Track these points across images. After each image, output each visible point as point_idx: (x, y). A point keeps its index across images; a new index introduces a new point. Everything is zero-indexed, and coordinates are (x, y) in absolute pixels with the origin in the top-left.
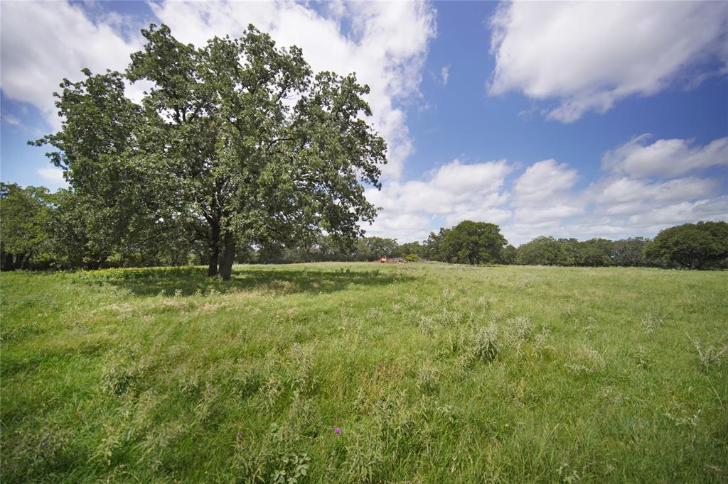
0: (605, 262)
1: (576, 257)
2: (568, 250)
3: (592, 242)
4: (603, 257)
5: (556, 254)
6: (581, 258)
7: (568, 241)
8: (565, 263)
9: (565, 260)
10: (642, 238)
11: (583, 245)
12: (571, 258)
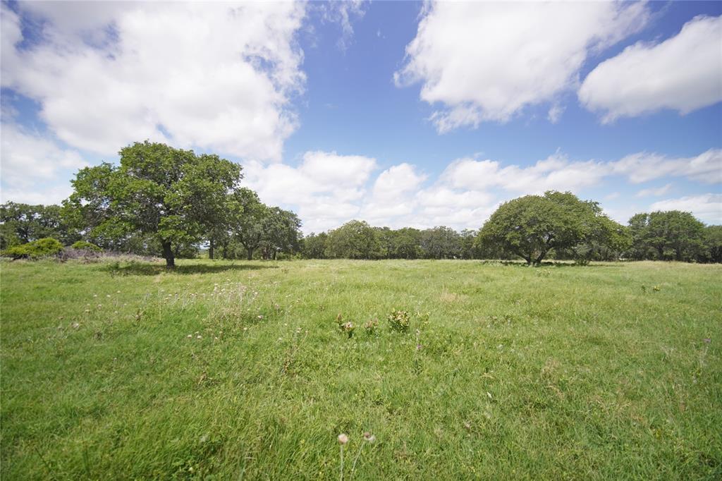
0: (418, 253)
1: (389, 247)
2: (381, 239)
3: (403, 231)
4: (415, 246)
5: (369, 243)
6: (394, 248)
7: (382, 230)
8: (378, 254)
9: (378, 250)
10: (445, 228)
11: (395, 234)
12: (384, 248)
